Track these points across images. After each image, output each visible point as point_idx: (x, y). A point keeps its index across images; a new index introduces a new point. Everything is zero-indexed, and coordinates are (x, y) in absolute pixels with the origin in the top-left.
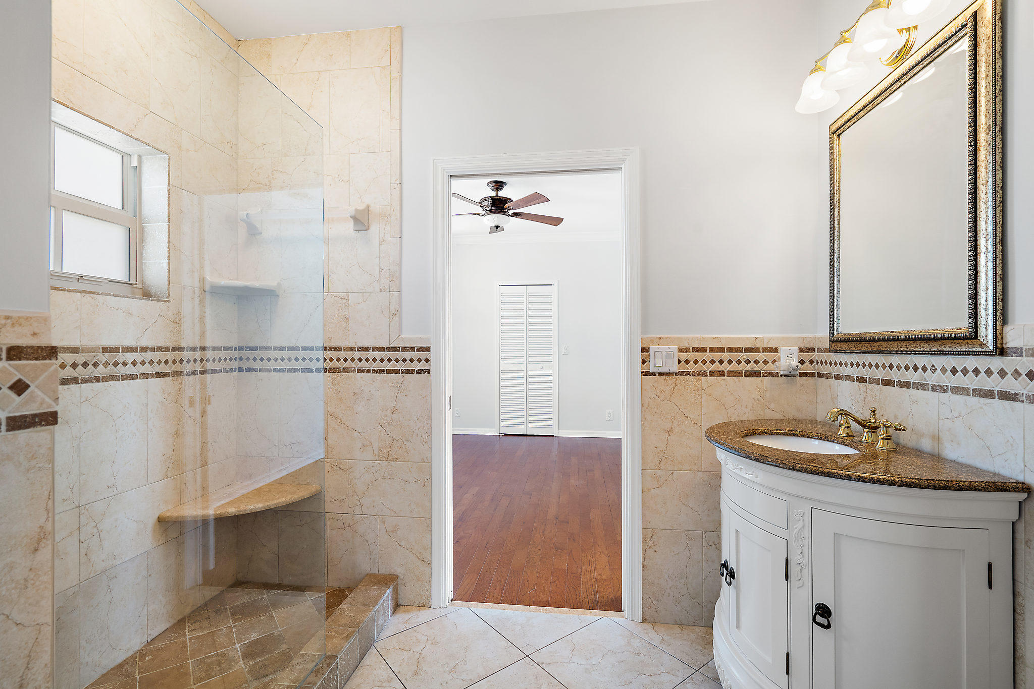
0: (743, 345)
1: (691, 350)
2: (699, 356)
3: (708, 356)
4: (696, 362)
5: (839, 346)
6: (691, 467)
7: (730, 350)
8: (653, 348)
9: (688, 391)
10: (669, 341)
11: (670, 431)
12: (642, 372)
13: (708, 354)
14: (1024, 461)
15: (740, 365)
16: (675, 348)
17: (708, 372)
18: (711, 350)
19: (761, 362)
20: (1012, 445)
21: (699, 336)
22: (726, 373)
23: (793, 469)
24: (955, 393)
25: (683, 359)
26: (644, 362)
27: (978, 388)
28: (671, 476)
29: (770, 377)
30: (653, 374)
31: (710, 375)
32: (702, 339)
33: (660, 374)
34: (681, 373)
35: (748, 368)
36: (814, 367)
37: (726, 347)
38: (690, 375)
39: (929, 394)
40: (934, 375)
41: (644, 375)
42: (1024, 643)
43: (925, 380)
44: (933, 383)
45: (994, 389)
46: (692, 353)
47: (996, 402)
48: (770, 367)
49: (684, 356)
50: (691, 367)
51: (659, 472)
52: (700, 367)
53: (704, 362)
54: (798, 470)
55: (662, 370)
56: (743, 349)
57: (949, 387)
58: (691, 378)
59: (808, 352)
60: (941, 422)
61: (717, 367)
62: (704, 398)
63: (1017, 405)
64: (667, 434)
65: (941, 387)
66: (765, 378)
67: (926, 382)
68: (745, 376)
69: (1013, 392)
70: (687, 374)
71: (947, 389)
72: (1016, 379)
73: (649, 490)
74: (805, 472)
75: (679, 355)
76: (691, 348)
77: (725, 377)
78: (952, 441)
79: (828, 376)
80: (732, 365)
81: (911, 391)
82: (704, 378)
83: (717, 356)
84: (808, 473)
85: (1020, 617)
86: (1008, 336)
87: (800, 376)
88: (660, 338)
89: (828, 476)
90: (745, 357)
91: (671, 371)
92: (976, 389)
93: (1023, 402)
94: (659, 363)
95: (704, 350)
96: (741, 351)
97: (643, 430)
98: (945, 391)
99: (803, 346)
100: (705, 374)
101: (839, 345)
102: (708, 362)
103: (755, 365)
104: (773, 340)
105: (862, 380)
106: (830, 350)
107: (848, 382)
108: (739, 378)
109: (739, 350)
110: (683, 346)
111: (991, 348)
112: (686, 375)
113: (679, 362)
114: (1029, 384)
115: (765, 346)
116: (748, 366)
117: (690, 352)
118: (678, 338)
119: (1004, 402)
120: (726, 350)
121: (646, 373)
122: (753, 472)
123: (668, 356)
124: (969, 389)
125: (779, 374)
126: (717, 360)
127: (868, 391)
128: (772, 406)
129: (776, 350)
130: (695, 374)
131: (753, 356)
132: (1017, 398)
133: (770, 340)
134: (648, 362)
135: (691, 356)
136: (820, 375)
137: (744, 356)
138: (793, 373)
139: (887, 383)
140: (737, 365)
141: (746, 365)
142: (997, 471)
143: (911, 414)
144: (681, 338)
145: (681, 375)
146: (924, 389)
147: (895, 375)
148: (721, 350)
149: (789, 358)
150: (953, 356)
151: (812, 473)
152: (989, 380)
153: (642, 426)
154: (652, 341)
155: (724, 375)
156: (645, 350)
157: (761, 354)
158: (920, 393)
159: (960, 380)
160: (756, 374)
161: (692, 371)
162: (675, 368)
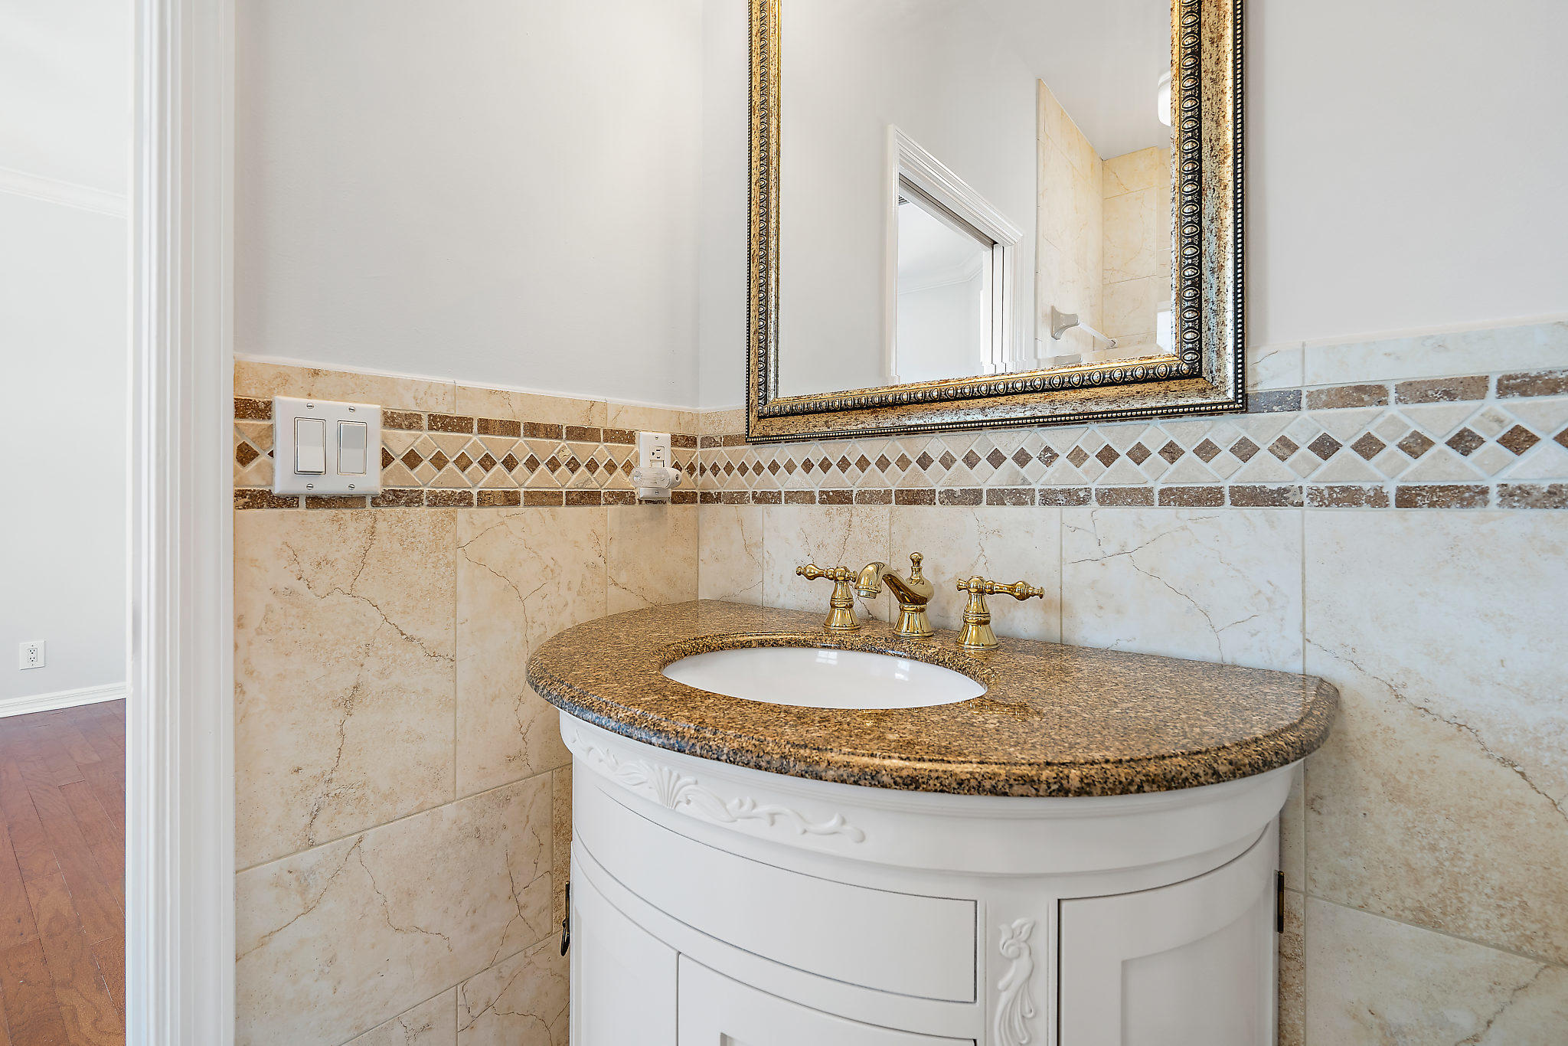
0: (565, 421)
1: (425, 423)
2: (451, 443)
3: (474, 443)
4: (439, 461)
5: (777, 426)
6: (422, 799)
7: (533, 430)
8: (286, 406)
9: (416, 556)
10: (350, 386)
11: (349, 701)
12: (240, 494)
13: (475, 438)
14: (1303, 631)
15: (557, 473)
16: (370, 412)
17: (475, 492)
18: (485, 426)
19: (601, 468)
20: (1269, 599)
21: (448, 381)
22: (522, 495)
23: (1063, 792)
24: (1111, 504)
25: (399, 450)
26: (245, 455)
27: (1175, 486)
28: (354, 856)
29: (619, 506)
30: (288, 501)
31: (481, 503)
32: (458, 392)
33: (316, 501)
34: (393, 498)
35: (574, 481)
36: (695, 481)
37: (523, 420)
38: (420, 502)
39: (1036, 512)
40: (1050, 469)
41: (246, 506)
42: (1304, 1018)
43: (1024, 481)
44: (1045, 487)
45: (1220, 485)
46: (426, 434)
47: (1226, 512)
48: (619, 481)
49: (402, 441)
50: (425, 478)
51: (308, 858)
52: (451, 480)
53: (463, 463)
54: (1080, 792)
55: (323, 487)
56: (564, 431)
57: (1094, 493)
58: (423, 512)
59: (685, 446)
60: (1068, 570)
61: (496, 479)
62: (461, 574)
63: (1286, 514)
64: (340, 713)
65: (1068, 493)
66: (610, 507)
67: (1028, 487)
68: (567, 504)
69: (1274, 487)
70: (412, 499)
71: (1089, 496)
72: (1283, 459)
73: (264, 940)
74: (1104, 793)
75: (384, 436)
76: (425, 417)
77: (520, 509)
78: (1101, 608)
79: (736, 498)
80: (537, 472)
81: (984, 510)
82: (462, 513)
83: (500, 445)
84: (1113, 792)
85: (1292, 964)
86: (1260, 368)
87: (674, 502)
88: (316, 373)
89: (1169, 788)
90: (568, 452)
91: (358, 490)
92: (1171, 489)
93: (1302, 504)
94: (311, 459)
95: (461, 425)
96: (558, 436)
97: (241, 718)
98: (1082, 502)
99: (678, 432)
100: (464, 500)
101: (778, 422)
102: (475, 464)
103: (588, 474)
104: (627, 411)
105: (841, 498)
106: (748, 439)
107: (794, 508)
108: (553, 508)
109: (552, 432)
110: (396, 407)
111: (1231, 395)
112: (408, 504)
113: (387, 459)
114: (1319, 465)
115: (609, 427)
116: (575, 476)
117: (420, 428)
118: (385, 380)
119: (1248, 511)
120: (522, 431)
121: (251, 499)
122: (844, 822)
123: (350, 436)
124: (1150, 490)
125: (636, 498)
126: (499, 456)
127: (855, 519)
128: (622, 579)
129: (629, 438)
130: (437, 500)
131: (586, 450)
132: (1285, 498)
133: (621, 410)
134: (263, 457)
135: (424, 440)
136: (707, 498)
137: (564, 449)
138: (661, 495)
139: (911, 498)
140: (550, 473)
141: (569, 473)
142: (1228, 660)
143: (982, 560)
144: (393, 380)
145: (392, 503)
146: (1019, 503)
147: (935, 479)
148: (510, 428)
149: (654, 458)
150: (1106, 424)
151: (1125, 791)
152: (1208, 466)
153: (238, 702)
154: (284, 379)
155: (516, 503)
156: (245, 408)
157: (602, 446)
158: (1009, 512)
159: (1124, 474)
160: (590, 498)
161: (426, 490)
162: (372, 481)
